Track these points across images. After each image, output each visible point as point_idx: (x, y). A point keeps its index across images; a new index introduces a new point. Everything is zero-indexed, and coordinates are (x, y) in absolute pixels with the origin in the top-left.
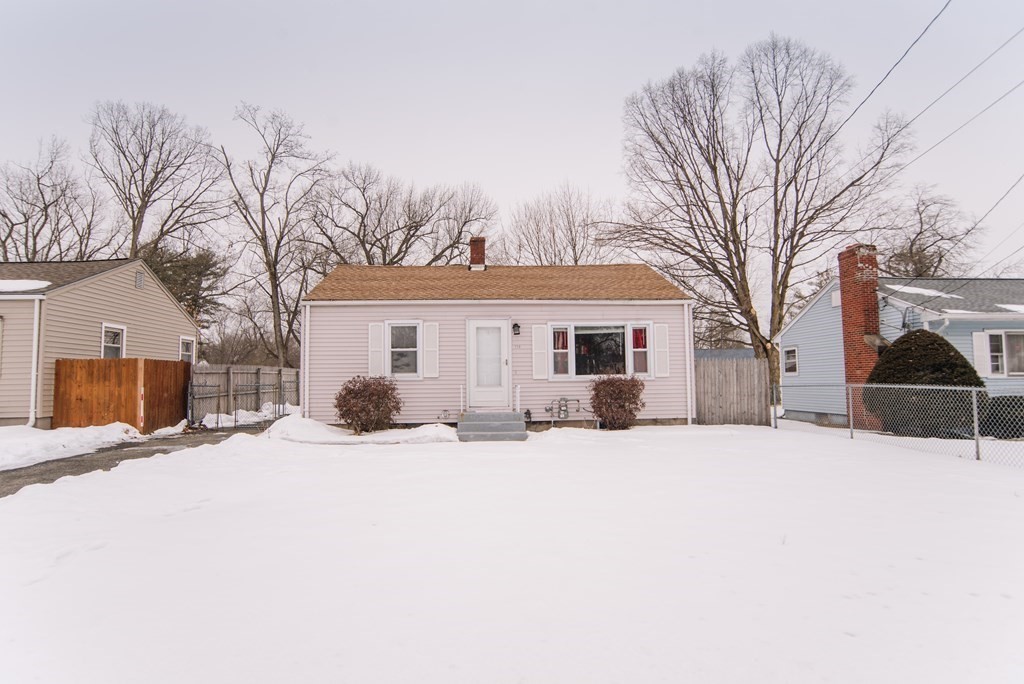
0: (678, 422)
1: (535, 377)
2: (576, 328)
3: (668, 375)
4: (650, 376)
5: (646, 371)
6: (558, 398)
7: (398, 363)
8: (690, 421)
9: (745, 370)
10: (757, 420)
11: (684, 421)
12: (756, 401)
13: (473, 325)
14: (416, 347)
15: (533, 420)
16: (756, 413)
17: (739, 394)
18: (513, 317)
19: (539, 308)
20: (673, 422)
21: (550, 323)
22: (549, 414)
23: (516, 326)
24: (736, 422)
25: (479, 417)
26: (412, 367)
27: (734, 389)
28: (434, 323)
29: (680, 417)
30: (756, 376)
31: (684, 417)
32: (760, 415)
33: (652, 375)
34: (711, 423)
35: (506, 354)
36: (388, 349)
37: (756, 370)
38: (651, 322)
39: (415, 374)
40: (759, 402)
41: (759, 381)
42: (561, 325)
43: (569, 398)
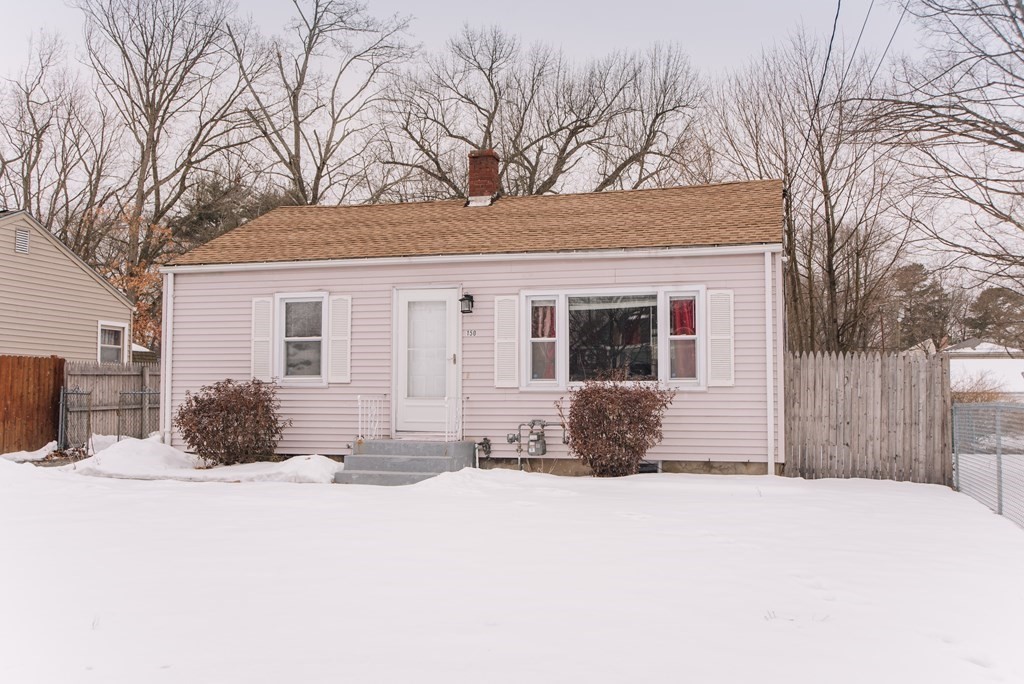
0: (753, 468)
1: (498, 384)
2: (571, 301)
3: (731, 383)
4: (699, 384)
5: (693, 375)
6: (530, 420)
7: (294, 359)
8: (771, 468)
9: (900, 376)
10: (922, 471)
11: (762, 468)
12: (922, 436)
13: (403, 297)
14: (320, 335)
15: (492, 455)
16: (922, 457)
17: (887, 421)
18: (465, 285)
19: (507, 268)
20: (743, 468)
21: (524, 293)
22: (514, 447)
23: (468, 299)
24: (877, 474)
25: (409, 448)
26: (313, 367)
27: (876, 411)
28: (345, 297)
29: (753, 459)
30: (922, 386)
31: (761, 460)
32: (929, 463)
33: (703, 382)
34: (828, 473)
35: (453, 347)
36: (280, 338)
37: (923, 376)
38: (701, 287)
39: (315, 378)
40: (929, 437)
41: (928, 396)
42: (542, 295)
43: (548, 420)
